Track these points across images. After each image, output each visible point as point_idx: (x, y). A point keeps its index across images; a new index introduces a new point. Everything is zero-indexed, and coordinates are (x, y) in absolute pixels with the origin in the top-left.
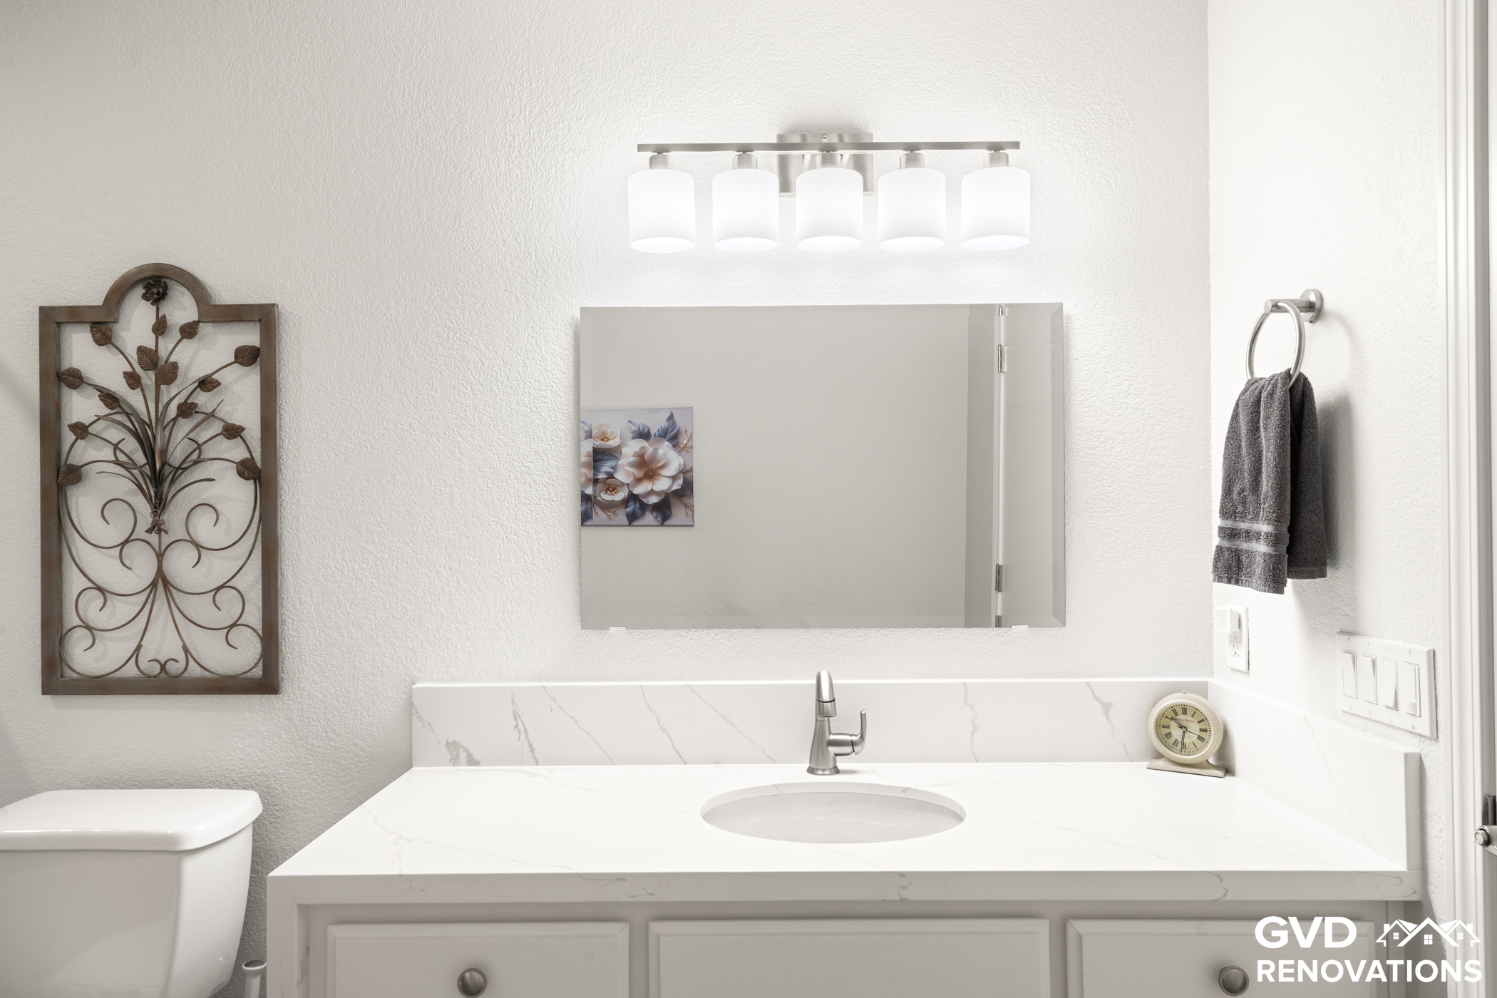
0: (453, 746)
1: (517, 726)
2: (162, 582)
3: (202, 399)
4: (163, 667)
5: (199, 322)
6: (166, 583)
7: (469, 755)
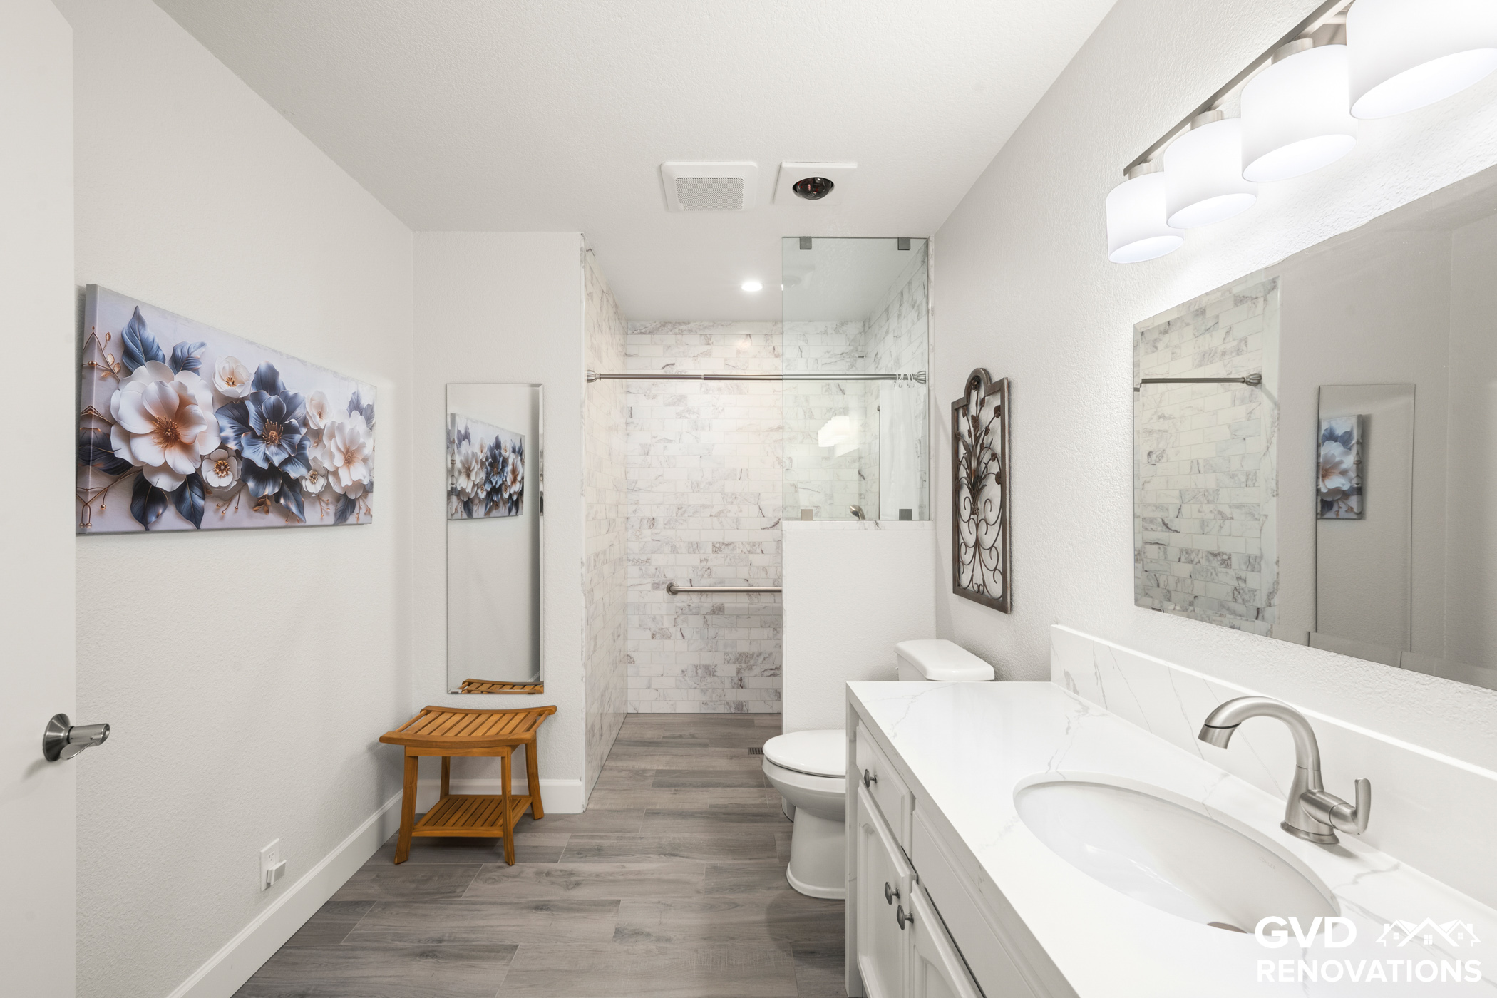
0: (1067, 674)
1: (1096, 673)
2: (978, 543)
3: (987, 440)
4: (979, 587)
5: (984, 397)
6: (979, 544)
7: (1074, 685)
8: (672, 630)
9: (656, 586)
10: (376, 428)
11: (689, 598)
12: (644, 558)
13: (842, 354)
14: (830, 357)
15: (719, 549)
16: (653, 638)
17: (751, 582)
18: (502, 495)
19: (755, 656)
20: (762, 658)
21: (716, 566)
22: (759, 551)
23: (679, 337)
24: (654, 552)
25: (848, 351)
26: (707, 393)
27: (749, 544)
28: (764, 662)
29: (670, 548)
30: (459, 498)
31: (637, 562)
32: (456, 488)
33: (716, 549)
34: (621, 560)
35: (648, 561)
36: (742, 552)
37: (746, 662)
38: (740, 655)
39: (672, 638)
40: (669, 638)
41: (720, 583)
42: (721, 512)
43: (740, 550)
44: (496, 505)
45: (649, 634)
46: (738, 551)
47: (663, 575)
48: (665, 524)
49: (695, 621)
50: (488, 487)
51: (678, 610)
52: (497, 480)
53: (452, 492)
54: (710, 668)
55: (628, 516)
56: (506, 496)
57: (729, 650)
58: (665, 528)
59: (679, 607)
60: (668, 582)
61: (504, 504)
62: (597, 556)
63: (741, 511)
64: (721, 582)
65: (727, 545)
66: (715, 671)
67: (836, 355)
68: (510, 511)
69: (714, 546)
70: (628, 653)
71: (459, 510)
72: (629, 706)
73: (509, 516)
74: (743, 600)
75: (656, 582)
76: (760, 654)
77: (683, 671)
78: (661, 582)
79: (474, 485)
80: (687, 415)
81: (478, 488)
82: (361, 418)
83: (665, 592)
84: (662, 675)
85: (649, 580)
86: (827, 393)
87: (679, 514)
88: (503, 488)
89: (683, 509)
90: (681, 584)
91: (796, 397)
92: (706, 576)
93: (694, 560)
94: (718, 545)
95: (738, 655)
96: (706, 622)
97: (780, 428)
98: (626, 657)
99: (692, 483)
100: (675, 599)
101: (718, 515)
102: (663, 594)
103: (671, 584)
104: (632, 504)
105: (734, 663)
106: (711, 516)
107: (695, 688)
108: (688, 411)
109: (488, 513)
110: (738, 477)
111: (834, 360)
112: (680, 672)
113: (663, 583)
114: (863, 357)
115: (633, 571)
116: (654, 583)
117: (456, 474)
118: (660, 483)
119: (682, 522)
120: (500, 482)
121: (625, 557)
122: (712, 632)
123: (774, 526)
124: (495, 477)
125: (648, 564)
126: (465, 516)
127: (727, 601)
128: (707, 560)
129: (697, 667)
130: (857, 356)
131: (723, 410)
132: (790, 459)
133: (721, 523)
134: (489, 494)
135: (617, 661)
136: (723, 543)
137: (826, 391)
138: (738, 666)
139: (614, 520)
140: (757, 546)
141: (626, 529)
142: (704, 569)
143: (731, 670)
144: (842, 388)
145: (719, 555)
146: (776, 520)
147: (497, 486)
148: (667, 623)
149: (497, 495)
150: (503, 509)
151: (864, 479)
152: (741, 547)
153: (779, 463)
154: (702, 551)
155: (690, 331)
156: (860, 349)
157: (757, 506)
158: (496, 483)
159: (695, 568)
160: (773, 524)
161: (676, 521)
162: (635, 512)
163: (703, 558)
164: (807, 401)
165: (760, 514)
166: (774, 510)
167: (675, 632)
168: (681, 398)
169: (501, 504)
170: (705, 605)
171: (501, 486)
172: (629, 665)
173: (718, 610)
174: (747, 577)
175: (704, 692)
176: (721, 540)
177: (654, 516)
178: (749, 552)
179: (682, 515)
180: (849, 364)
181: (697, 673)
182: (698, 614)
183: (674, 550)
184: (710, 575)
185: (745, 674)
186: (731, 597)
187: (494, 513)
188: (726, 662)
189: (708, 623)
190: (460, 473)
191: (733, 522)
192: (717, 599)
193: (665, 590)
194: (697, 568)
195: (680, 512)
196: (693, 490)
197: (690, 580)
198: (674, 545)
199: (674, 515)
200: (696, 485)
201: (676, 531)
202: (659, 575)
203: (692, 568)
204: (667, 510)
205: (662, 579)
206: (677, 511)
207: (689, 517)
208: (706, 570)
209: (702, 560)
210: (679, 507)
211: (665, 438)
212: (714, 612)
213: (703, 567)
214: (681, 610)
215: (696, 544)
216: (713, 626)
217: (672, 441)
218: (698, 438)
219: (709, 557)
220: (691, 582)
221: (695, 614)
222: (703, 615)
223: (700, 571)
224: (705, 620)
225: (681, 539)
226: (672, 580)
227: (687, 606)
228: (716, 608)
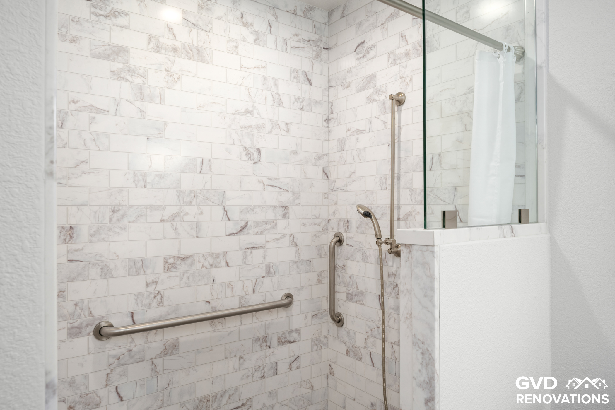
9: (75, 333)
11: (130, 340)
13: (309, 41)
14: (298, 41)
15: (174, 265)
17: (213, 304)
19: (218, 397)
21: (169, 288)
22: (223, 263)
24: (73, 280)
25: (313, 39)
26: (158, 52)
27: (211, 255)
29: (99, 271)
33: (169, 266)
35: (62, 295)
36: (203, 266)
40: (98, 406)
41: (173, 313)
42: (176, 215)
43: (201, 264)
46: (198, 266)
47: (87, 313)
48: (92, 235)
49: (139, 371)
58: (91, 242)
59: (114, 357)
60: (96, 323)
63: (202, 213)
64: (176, 311)
65: (183, 259)
67: (304, 40)
69: (166, 262)
74: (204, 332)
75: (76, 324)
78: (84, 324)
80: (128, 77)
83: (92, 337)
85: (63, 325)
86: (295, 80)
87: (114, 219)
89: (121, 213)
90: (117, 323)
91: (265, 79)
92: (154, 304)
93: (137, 284)
94: (171, 261)
95: (197, 402)
96: (154, 369)
97: (248, 112)
99: (135, 175)
100: (108, 346)
101: (172, 219)
102: (88, 342)
103: (100, 324)
106: (162, 221)
108: (129, 71)
110: (198, 169)
111: (301, 45)
113: (87, 325)
114: (327, 49)
116: (73, 328)
118: (84, 173)
119: (118, 230)
122: (163, 381)
123: (241, 231)
125: (62, 300)
127: (183, 336)
128: (156, 282)
130: (322, 46)
131: (179, 78)
132: (259, 151)
133: (176, 229)
136: (179, 257)
137: (294, 78)
140: (221, 257)
142: (153, 296)
144: (309, 78)
145: (171, 275)
146: (243, 224)
148: (95, 384)
151: (327, 177)
152: (202, 260)
153: (247, 155)
154: (149, 271)
156: (324, 39)
157: (221, 207)
159: (138, 296)
160: (240, 229)
161: (110, 229)
163: (150, 280)
164: (276, 85)
165: (225, 217)
166: (241, 212)
167: (108, 395)
168: (119, 51)
170: (153, 346)
173: (171, 349)
174: (209, 298)
176: (175, 253)
177: (73, 222)
178: (212, 266)
179: (118, 220)
180: (315, 53)
182: (143, 361)
183: (106, 273)
184: (160, 303)
186: (189, 331)
189: (158, 370)
191: (192, 229)
192: (170, 335)
193: (92, 333)
194: (143, 295)
195: (117, 216)
196: (136, 185)
197: (132, 313)
198: (106, 265)
199: (107, 220)
200: (141, 178)
201: (109, 244)
202: (82, 314)
203: (135, 295)
204: (96, 213)
205: (88, 318)
206: (111, 214)
207: (129, 222)
208: (155, 297)
209: (150, 283)
210: (116, 209)
211: (92, 106)
212: (166, 352)
213: (151, 293)
214: (117, 358)
215: (142, 261)
216: (165, 372)
217: (104, 110)
218: (144, 112)
219: (159, 278)
220: (134, 316)
221: (138, 360)
222: (151, 359)
223: (146, 298)
224: (154, 366)
225: (118, 256)
226: (103, 317)
227: (127, 353)
228: (169, 346)
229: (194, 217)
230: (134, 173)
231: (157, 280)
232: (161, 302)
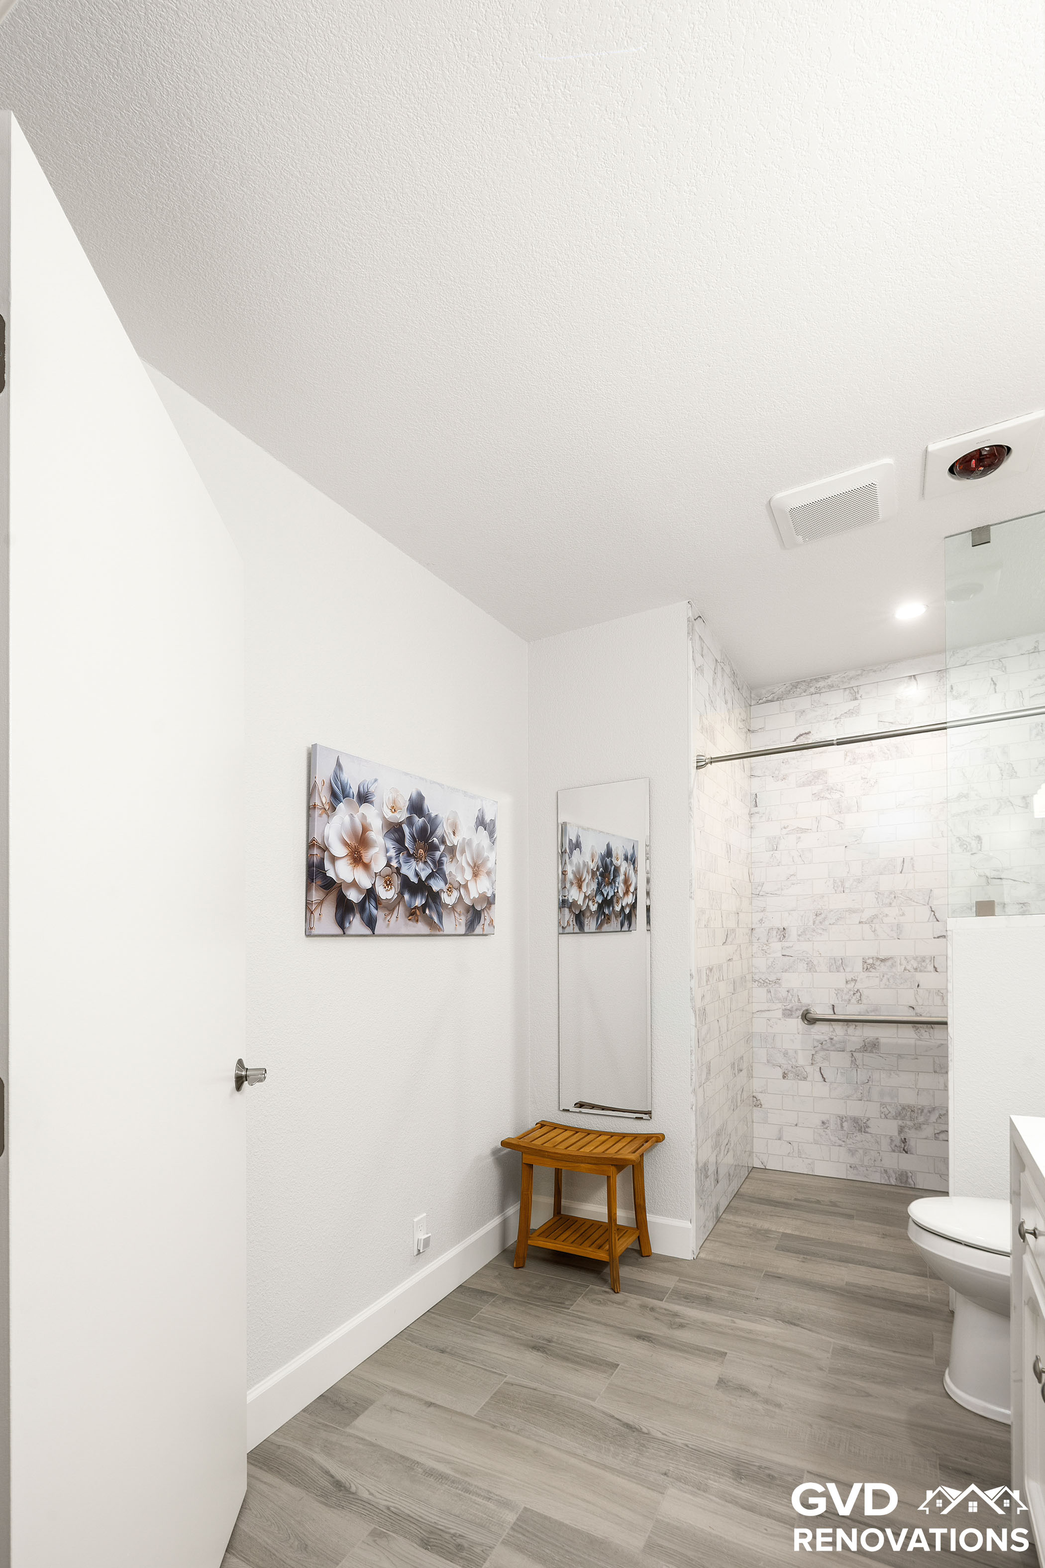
8: (809, 1069)
9: (788, 1013)
10: (497, 842)
11: (832, 1029)
12: (773, 978)
15: (873, 965)
16: (784, 1077)
17: (918, 1010)
18: (613, 907)
19: (926, 1111)
20: (937, 1115)
21: (869, 988)
22: (931, 969)
23: (816, 696)
24: (786, 971)
26: (855, 764)
27: (915, 959)
28: (939, 1121)
29: (806, 966)
30: (571, 911)
31: (764, 983)
32: (568, 900)
33: (868, 967)
34: (743, 978)
35: (777, 981)
37: (911, 1119)
38: (904, 1108)
39: (808, 1079)
40: (805, 1079)
41: (873, 1011)
42: (876, 917)
43: (903, 968)
44: (608, 919)
45: (779, 1073)
46: (900, 969)
47: (795, 997)
48: (800, 935)
49: (840, 1060)
50: (599, 899)
51: (816, 1044)
52: (608, 891)
53: (564, 904)
54: (860, 1122)
55: (753, 927)
56: (618, 908)
57: (887, 1099)
58: (799, 941)
59: (818, 1041)
60: (804, 1007)
61: (616, 917)
62: (711, 970)
63: (903, 915)
64: (876, 1010)
65: (884, 961)
66: (868, 1127)
68: (622, 925)
69: (865, 961)
70: (754, 1094)
71: (571, 923)
72: (755, 1159)
73: (621, 931)
74: (908, 1035)
75: (789, 1007)
76: (934, 1109)
77: (823, 1123)
78: (794, 1007)
79: (585, 897)
80: (829, 796)
81: (589, 900)
82: (485, 833)
83: (800, 1020)
84: (796, 1125)
85: (779, 1005)
87: (817, 922)
88: (615, 900)
89: (823, 916)
90: (819, 1011)
92: (854, 1000)
93: (838, 980)
94: (871, 961)
95: (900, 1108)
96: (854, 1061)
98: (751, 1098)
99: (834, 882)
100: (812, 1030)
101: (871, 921)
102: (796, 1023)
103: (807, 1010)
104: (757, 911)
105: (895, 1118)
106: (861, 922)
107: (840, 1146)
108: (829, 789)
109: (599, 927)
110: (899, 869)
112: (820, 1123)
113: (797, 1008)
115: (760, 993)
116: (786, 1009)
117: (568, 885)
118: (793, 884)
119: (820, 931)
120: (611, 894)
121: (749, 977)
122: (862, 1076)
124: (607, 887)
125: (777, 985)
126: (577, 930)
127: (884, 1034)
128: (856, 980)
129: (842, 1119)
133: (875, 931)
134: (600, 907)
135: (739, 1100)
136: (878, 959)
138: (900, 1122)
139: (733, 930)
140: (927, 961)
141: (751, 942)
142: (852, 993)
143: (891, 1127)
145: (871, 974)
147: (609, 898)
148: (802, 1060)
149: (609, 908)
150: (615, 924)
152: (904, 962)
154: (848, 970)
155: (831, 687)
157: (928, 907)
158: (608, 894)
159: (838, 991)
161: (814, 930)
162: (761, 921)
163: (849, 978)
165: (932, 918)
167: (812, 1072)
168: (819, 775)
169: (613, 916)
170: (853, 1039)
171: (612, 897)
172: (754, 1108)
173: (872, 1046)
174: (913, 1004)
175: (852, 1152)
176: (875, 954)
177: (786, 925)
178: (916, 969)
179: (821, 922)
181: (842, 1127)
182: (844, 1050)
183: (811, 967)
184: (859, 1001)
185: (911, 1134)
186: (890, 1030)
187: (605, 927)
188: (883, 1116)
189: (858, 1062)
190: (572, 884)
191: (892, 930)
192: (871, 1032)
193: (800, 1017)
194: (843, 990)
195: (819, 918)
196: (836, 890)
197: (833, 1005)
198: (811, 961)
199: (811, 923)
200: (840, 884)
201: (813, 943)
202: (793, 999)
203: (836, 990)
204: (802, 916)
205: (797, 1004)
206: (814, 917)
207: (830, 924)
208: (854, 994)
209: (849, 981)
210: (818, 913)
211: (798, 828)
212: (865, 1049)
213: (850, 990)
214: (821, 1043)
215: (842, 959)
216: (865, 1067)
217: (807, 829)
218: (842, 823)
219: (857, 977)
220: (835, 1009)
221: (839, 1049)
222: (851, 1051)
223: (846, 994)
224: (853, 1058)
225: (820, 954)
226: (809, 1005)
227: (828, 1041)
228: (868, 1043)
229: (895, 918)
230: (834, 880)
231: (856, 979)
232: (861, 1000)
